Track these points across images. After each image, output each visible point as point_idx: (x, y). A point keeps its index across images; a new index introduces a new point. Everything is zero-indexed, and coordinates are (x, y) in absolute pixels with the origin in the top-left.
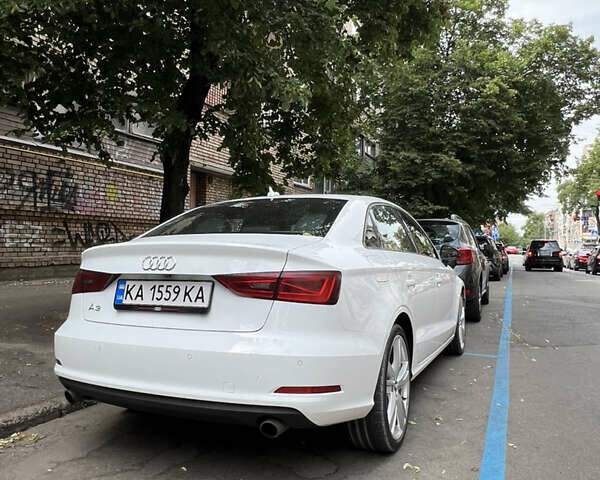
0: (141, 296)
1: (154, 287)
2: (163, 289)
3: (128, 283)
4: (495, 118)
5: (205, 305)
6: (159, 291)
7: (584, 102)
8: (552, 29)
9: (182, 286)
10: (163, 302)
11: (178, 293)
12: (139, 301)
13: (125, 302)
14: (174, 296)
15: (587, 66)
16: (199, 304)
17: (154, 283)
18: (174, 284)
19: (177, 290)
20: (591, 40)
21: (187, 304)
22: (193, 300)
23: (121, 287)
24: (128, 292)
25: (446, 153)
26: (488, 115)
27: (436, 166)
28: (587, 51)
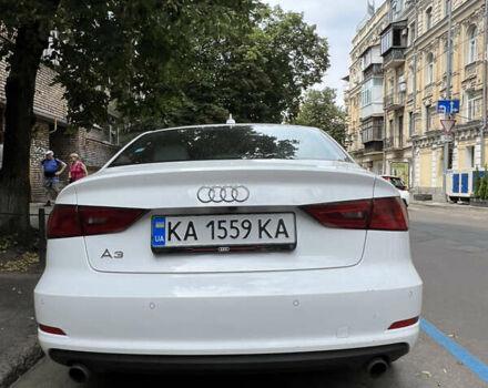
0: (194, 235)
1: (212, 223)
2: (227, 225)
3: (168, 220)
4: (253, 79)
5: (291, 240)
6: (220, 228)
7: (308, 73)
8: (290, 14)
9: (254, 220)
10: (229, 241)
11: (249, 228)
12: (191, 242)
13: (168, 244)
14: (243, 232)
15: (311, 46)
16: (282, 240)
17: (211, 218)
18: (241, 218)
19: (246, 225)
20: (314, 27)
21: (265, 240)
22: (273, 235)
23: (158, 225)
24: (171, 232)
25: (216, 104)
26: (248, 76)
27: (209, 115)
28: (311, 35)
